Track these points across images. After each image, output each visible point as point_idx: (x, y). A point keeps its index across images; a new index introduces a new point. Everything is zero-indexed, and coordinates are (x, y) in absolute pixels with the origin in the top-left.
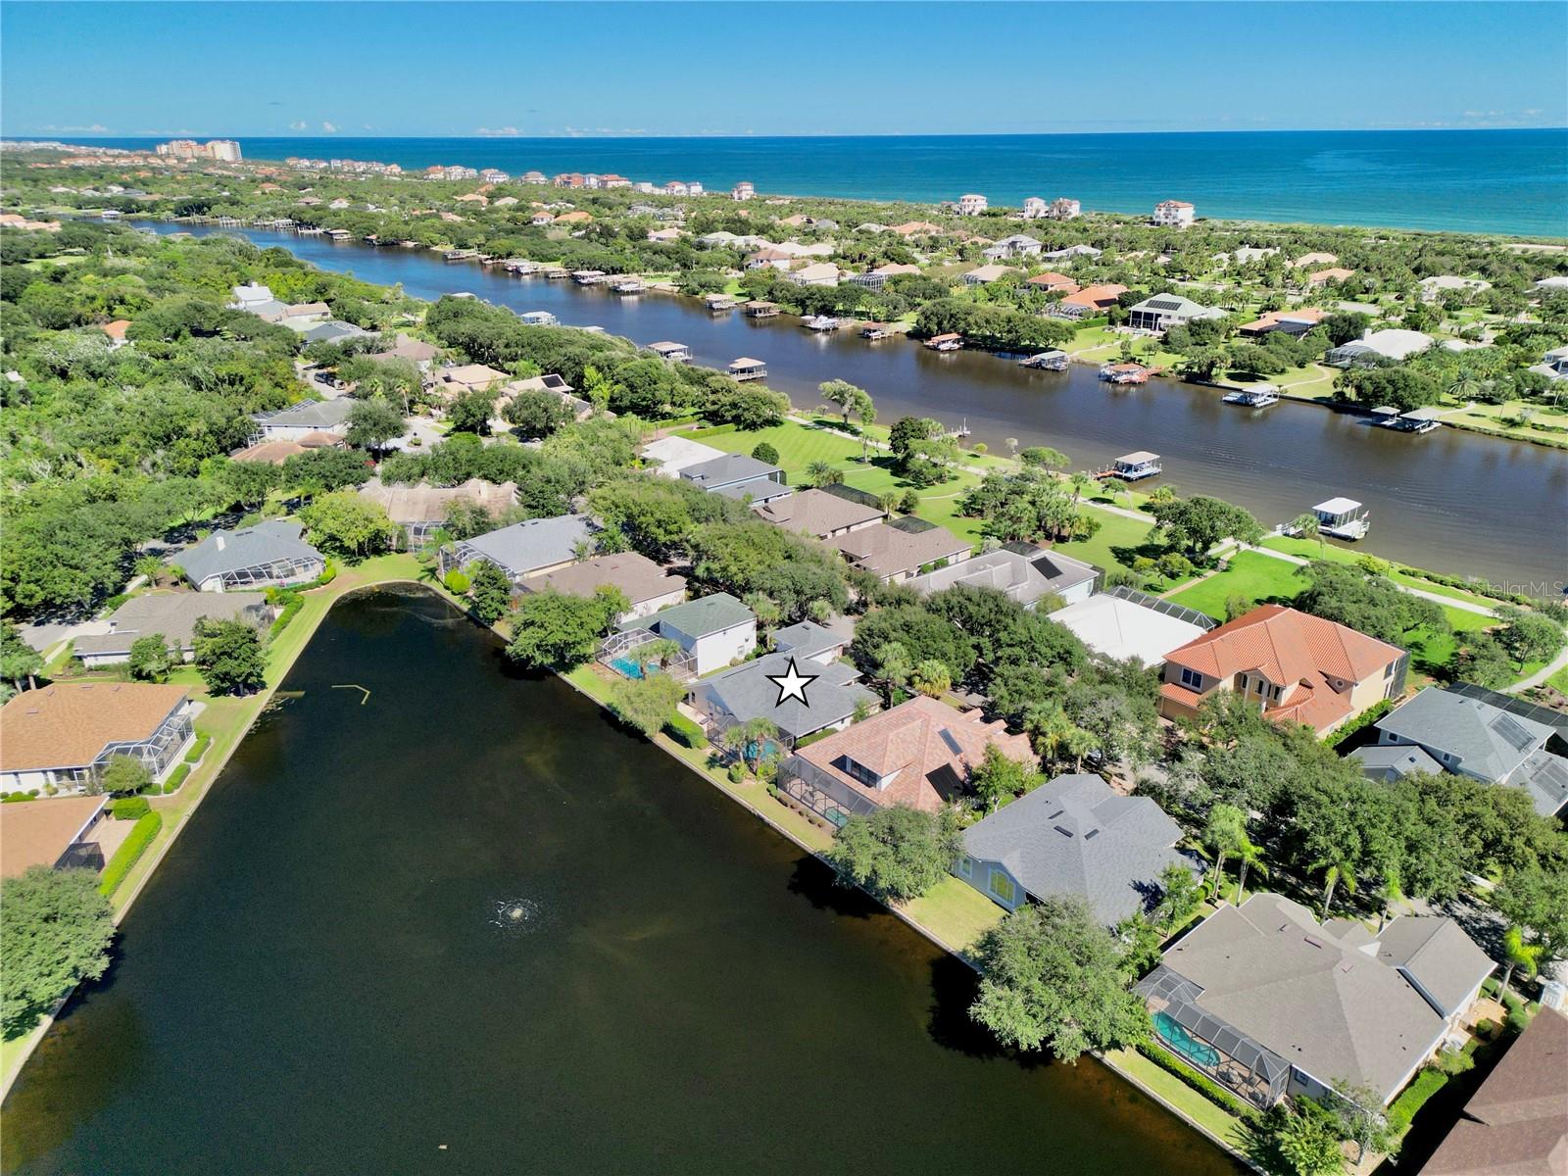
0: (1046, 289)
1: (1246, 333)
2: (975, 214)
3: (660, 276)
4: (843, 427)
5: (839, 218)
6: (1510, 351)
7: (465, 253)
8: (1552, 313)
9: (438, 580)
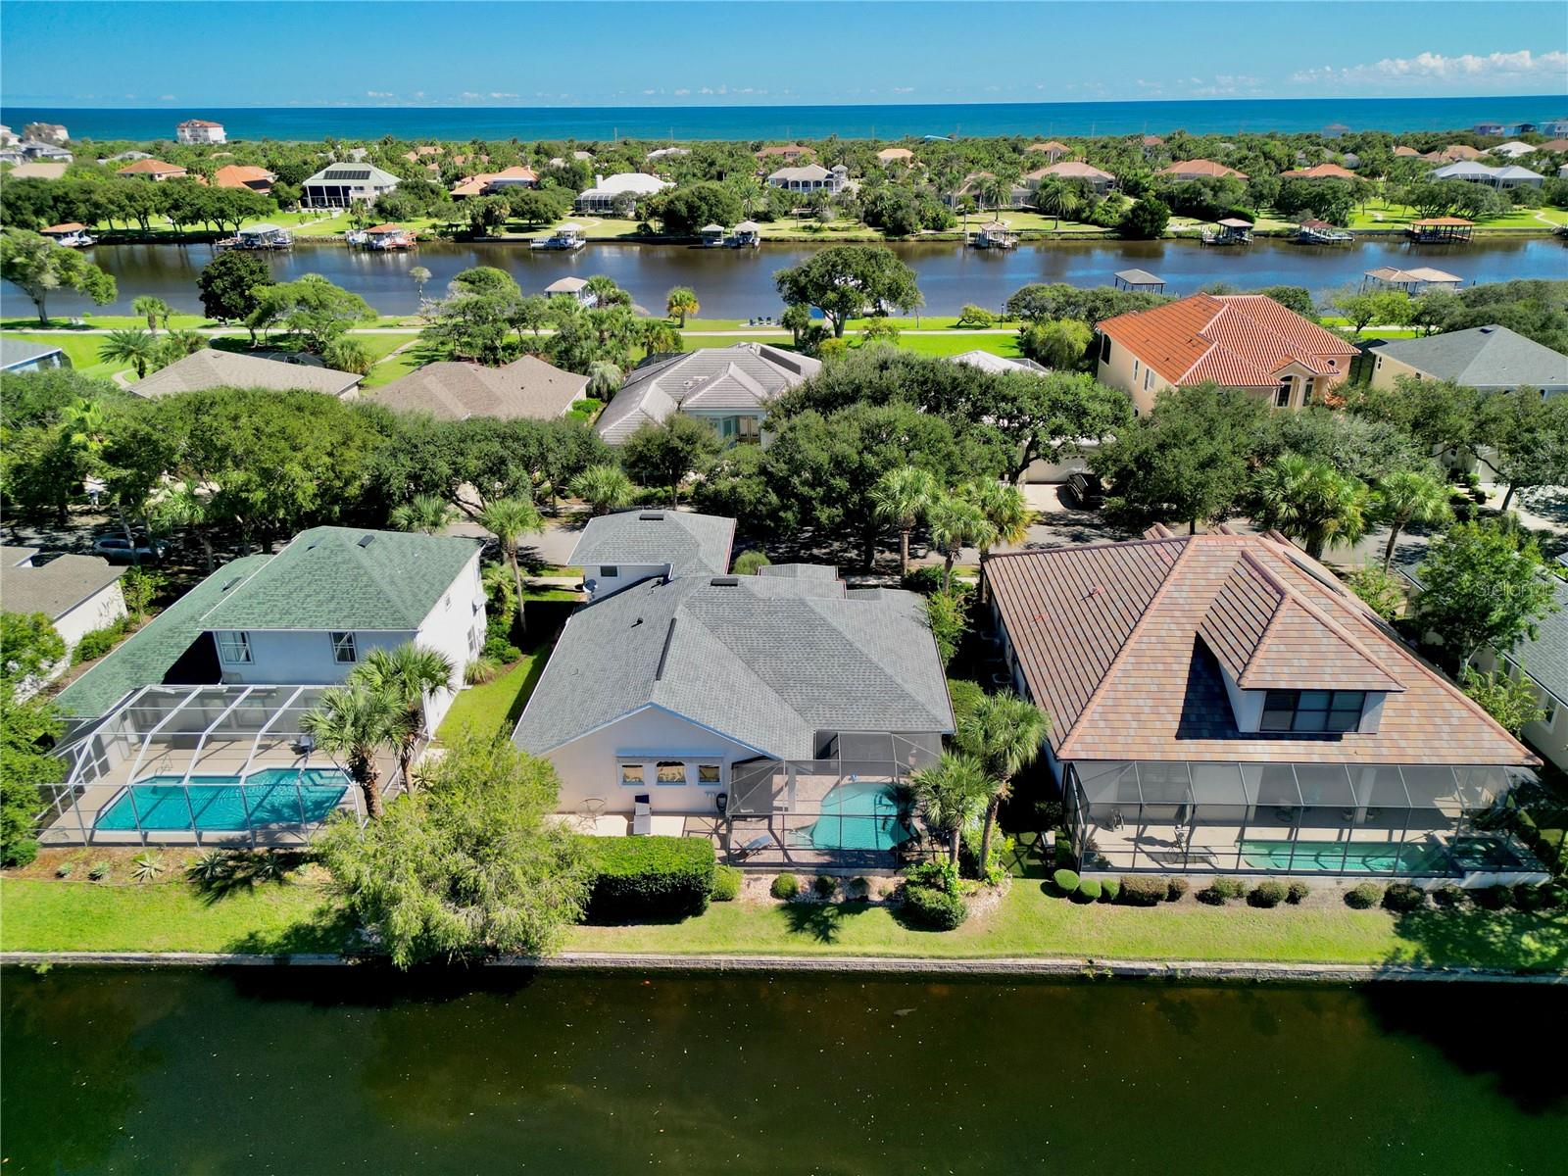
0: (152, 179)
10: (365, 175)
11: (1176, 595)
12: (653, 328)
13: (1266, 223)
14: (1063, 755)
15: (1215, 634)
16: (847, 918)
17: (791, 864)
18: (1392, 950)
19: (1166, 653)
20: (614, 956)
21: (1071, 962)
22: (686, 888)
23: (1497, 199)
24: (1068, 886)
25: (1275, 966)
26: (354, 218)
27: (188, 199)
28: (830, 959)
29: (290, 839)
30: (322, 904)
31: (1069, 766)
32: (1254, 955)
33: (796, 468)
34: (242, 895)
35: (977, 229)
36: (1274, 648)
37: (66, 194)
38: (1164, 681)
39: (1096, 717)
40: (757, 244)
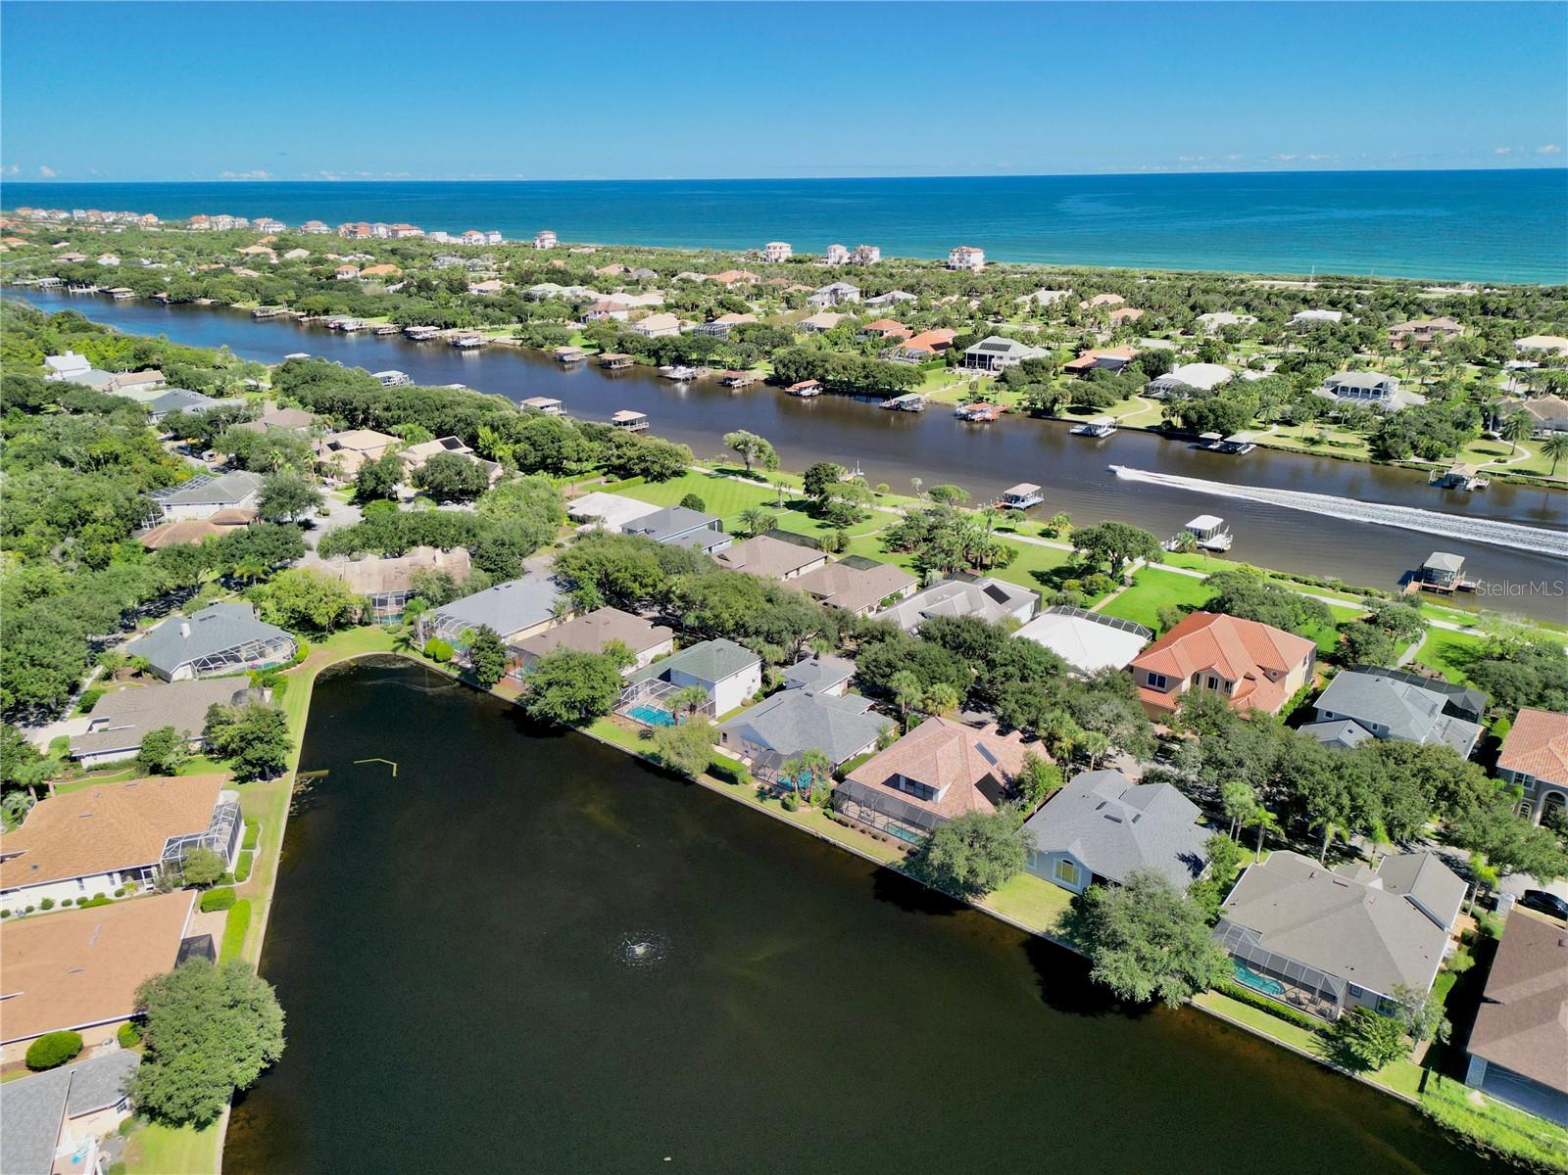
0: (882, 335)
1: (1070, 370)
2: (781, 261)
3: (497, 329)
4: (746, 475)
5: (656, 267)
6: (1293, 378)
7: (274, 310)
8: (1316, 343)
9: (414, 649)
10: (1006, 348)
16: (770, 799)
17: (768, 781)
18: (898, 863)
20: (713, 786)
21: (814, 831)
22: (733, 775)
24: (829, 813)
28: (763, 809)
34: (647, 740)
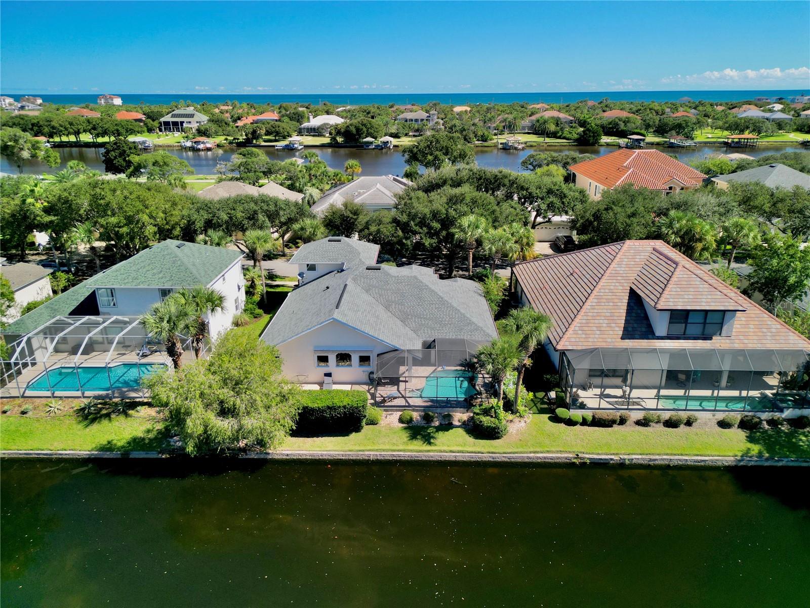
10: (192, 116)
11: (618, 269)
12: (337, 175)
13: (651, 138)
14: (559, 347)
15: (641, 286)
16: (441, 433)
17: (409, 406)
18: (745, 449)
19: (614, 297)
20: (311, 452)
21: (566, 455)
22: (351, 414)
23: (770, 126)
24: (563, 416)
25: (680, 457)
26: (186, 135)
27: (100, 125)
28: (432, 454)
29: (133, 395)
30: (149, 426)
31: (563, 353)
32: (669, 452)
33: (412, 217)
34: (105, 422)
35: (504, 141)
36: (674, 290)
37: (38, 122)
38: (613, 311)
39: (577, 328)
40: (391, 147)
